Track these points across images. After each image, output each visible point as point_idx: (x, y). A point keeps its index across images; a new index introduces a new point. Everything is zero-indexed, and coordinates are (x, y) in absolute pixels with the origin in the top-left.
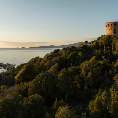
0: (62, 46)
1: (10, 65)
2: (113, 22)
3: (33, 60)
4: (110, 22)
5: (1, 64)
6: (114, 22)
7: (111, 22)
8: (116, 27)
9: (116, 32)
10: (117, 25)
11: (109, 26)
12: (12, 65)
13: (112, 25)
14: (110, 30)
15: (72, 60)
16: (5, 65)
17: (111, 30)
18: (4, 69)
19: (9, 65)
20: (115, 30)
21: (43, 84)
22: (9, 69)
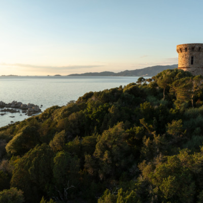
0: (124, 72)
1: (33, 105)
2: (188, 44)
3: (48, 112)
4: (183, 45)
5: (19, 105)
6: (190, 44)
7: (185, 44)
8: (194, 54)
9: (194, 63)
10: (195, 49)
11: (181, 51)
12: (36, 106)
13: (186, 49)
14: (184, 59)
15: (97, 120)
16: (25, 106)
17: (186, 58)
18: (23, 112)
19: (31, 106)
20: (192, 58)
21: (31, 168)
22: (32, 113)
